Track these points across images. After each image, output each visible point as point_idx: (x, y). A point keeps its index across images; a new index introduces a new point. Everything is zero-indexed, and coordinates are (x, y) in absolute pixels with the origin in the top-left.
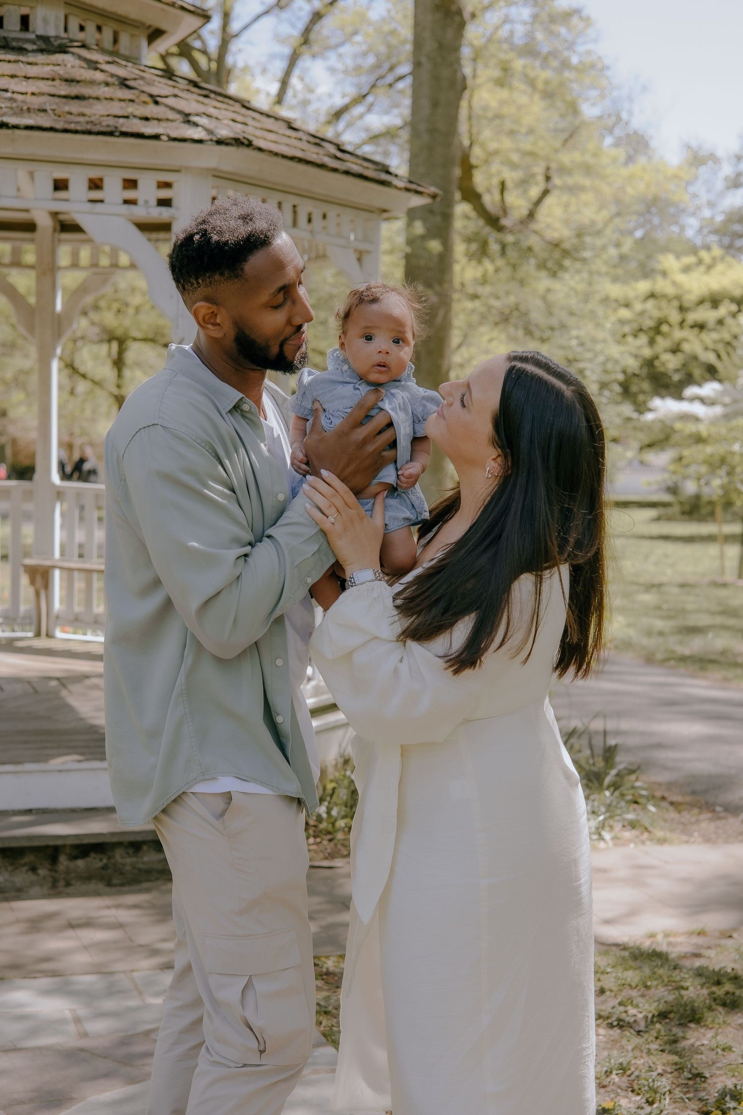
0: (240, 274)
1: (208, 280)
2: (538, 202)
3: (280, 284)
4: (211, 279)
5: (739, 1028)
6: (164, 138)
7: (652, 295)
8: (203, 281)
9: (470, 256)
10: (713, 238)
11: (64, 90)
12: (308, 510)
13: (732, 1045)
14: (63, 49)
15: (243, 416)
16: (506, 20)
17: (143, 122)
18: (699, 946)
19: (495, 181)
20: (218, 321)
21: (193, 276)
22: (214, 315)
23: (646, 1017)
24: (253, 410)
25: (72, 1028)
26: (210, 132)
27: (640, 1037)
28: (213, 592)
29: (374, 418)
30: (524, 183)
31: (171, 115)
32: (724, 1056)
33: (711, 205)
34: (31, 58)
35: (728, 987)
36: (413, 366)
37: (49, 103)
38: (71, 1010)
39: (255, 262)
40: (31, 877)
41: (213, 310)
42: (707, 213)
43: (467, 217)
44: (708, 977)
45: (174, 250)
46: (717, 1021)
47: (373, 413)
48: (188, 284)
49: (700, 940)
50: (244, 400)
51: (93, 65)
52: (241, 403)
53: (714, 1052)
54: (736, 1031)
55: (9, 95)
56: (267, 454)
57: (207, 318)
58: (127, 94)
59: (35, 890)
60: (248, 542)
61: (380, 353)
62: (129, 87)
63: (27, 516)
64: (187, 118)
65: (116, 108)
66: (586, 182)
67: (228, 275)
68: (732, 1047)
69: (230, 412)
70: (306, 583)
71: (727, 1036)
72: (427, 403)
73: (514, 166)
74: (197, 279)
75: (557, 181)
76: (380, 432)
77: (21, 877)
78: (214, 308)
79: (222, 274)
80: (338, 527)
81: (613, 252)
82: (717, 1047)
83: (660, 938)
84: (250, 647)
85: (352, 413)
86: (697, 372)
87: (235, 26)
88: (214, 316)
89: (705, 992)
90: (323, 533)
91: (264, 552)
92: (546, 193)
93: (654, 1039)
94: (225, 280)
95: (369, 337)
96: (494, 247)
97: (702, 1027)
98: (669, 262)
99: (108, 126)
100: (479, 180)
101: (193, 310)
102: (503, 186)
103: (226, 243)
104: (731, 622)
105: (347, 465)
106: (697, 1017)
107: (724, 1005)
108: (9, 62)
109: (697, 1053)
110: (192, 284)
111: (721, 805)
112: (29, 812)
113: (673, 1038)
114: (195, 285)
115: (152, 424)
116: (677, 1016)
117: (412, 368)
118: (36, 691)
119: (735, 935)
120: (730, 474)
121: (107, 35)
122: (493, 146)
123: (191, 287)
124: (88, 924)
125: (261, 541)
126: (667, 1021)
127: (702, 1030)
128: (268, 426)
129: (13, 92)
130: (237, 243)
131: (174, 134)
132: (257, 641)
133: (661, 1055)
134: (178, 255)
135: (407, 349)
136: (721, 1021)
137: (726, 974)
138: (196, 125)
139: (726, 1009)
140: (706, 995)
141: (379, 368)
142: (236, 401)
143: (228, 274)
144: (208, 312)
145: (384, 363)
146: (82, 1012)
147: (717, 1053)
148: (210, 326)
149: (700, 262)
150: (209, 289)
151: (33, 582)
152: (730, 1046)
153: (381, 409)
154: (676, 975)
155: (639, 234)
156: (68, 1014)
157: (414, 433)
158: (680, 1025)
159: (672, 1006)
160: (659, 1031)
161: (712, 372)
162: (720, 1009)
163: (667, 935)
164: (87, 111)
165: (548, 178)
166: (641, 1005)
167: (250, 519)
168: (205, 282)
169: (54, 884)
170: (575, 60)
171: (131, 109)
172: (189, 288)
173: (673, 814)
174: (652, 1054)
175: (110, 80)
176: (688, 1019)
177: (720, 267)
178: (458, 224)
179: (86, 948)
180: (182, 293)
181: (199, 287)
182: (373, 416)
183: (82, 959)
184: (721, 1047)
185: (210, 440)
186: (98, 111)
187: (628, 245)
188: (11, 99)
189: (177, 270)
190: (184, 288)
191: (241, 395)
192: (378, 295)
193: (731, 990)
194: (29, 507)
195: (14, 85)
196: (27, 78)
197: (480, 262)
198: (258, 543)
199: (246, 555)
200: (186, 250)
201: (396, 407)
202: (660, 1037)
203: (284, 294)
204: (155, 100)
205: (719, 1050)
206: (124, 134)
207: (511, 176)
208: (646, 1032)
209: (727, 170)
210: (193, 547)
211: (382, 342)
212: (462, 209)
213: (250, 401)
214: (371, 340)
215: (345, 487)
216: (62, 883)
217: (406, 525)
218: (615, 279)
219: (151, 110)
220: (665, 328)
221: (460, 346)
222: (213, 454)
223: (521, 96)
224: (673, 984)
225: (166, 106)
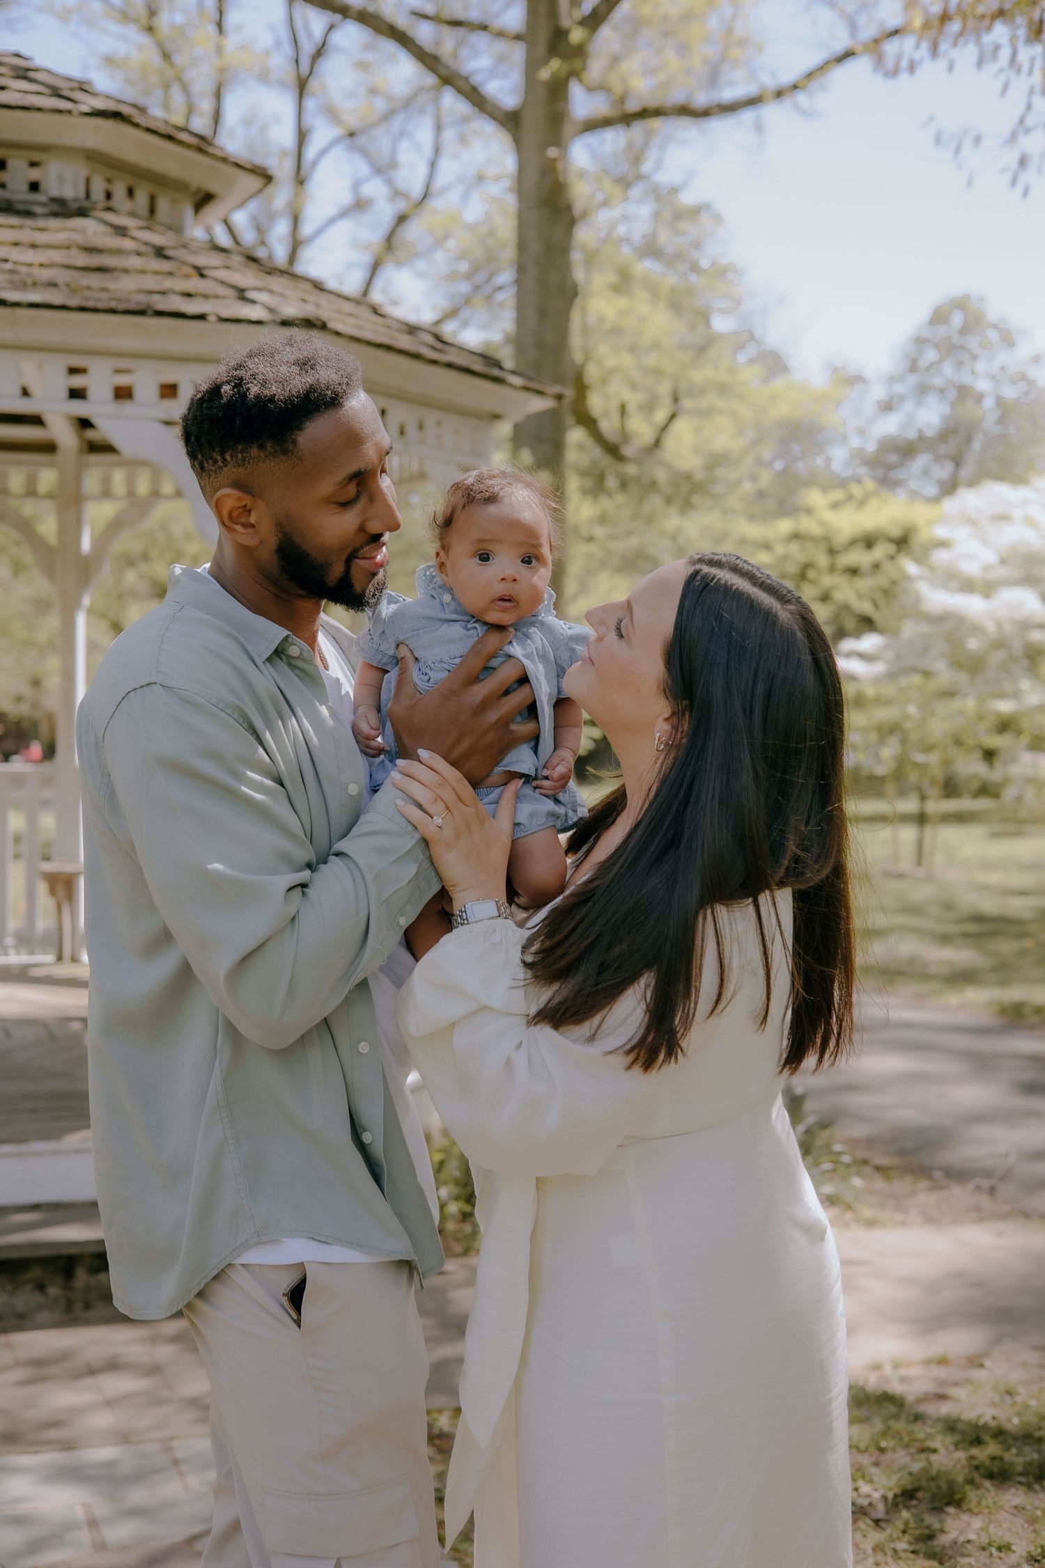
0: (291, 448)
1: (240, 455)
2: (665, 428)
3: (352, 468)
4: (245, 455)
5: (1015, 1511)
6: (212, 318)
7: (796, 536)
8: (232, 457)
9: (585, 492)
10: (862, 471)
11: (82, 260)
12: (399, 808)
13: (1011, 1541)
14: (82, 213)
15: (291, 666)
16: (625, 218)
17: (187, 299)
18: (942, 1383)
19: (614, 406)
20: (252, 520)
21: (217, 449)
22: (247, 510)
23: (885, 1498)
24: (306, 654)
25: (84, 1535)
26: (271, 310)
27: (878, 1529)
28: (252, 944)
29: (496, 671)
30: (648, 408)
31: (221, 290)
32: (1001, 1558)
33: (861, 432)
34: (41, 223)
35: (992, 1448)
36: (553, 592)
37: (61, 276)
38: (86, 1506)
39: (314, 432)
40: (38, 1298)
41: (245, 503)
42: (855, 442)
43: (581, 448)
44: (963, 1433)
45: (189, 409)
46: (984, 1503)
47: (495, 662)
48: (209, 462)
49: (941, 1372)
50: (290, 640)
51: (121, 231)
52: (286, 644)
53: (987, 1553)
54: (1012, 1518)
55: (8, 266)
56: (330, 722)
57: (235, 514)
58: (164, 266)
59: (43, 1316)
60: (306, 862)
61: (504, 581)
62: (166, 257)
63: (46, 804)
64: (241, 295)
65: (150, 282)
66: (720, 403)
67: (271, 450)
68: (1012, 1544)
69: (269, 660)
70: (398, 925)
71: (1000, 1525)
72: (575, 646)
73: (634, 386)
74: (223, 454)
75: (687, 403)
76: (507, 693)
77: (24, 1299)
78: (247, 500)
79: (262, 447)
80: (448, 832)
81: (748, 486)
82: (989, 1544)
83: (888, 1370)
84: (317, 1026)
85: (461, 664)
86: (850, 624)
87: (307, 229)
88: (247, 513)
89: (960, 1455)
90: (425, 842)
91: (332, 876)
92: (673, 417)
93: (901, 1535)
94: (266, 456)
95: (485, 556)
96: (611, 482)
97: (964, 1512)
98: (815, 498)
99: (138, 303)
100: (596, 403)
101: (214, 501)
102: (623, 410)
103: (271, 399)
104: (916, 922)
105: (457, 742)
106: (957, 1496)
107: (990, 1476)
108: (12, 227)
109: (963, 1555)
110: (215, 462)
111: (941, 1169)
112: (35, 1207)
113: (926, 1532)
114: (220, 463)
115: (147, 682)
116: (928, 1495)
117: (551, 596)
118: (52, 1037)
119: (988, 1363)
120: (904, 742)
121: (142, 197)
122: (610, 362)
123: (213, 465)
124: (113, 1366)
125: (325, 862)
126: (914, 1502)
127: (965, 1517)
128: (331, 678)
129: (15, 263)
130: (288, 401)
131: (226, 313)
132: (328, 1016)
133: (914, 1560)
134: (196, 416)
135: (543, 571)
136: (990, 1502)
137: (985, 1427)
138: (253, 302)
139: (995, 1482)
140: (964, 1461)
141: (501, 603)
142: (277, 641)
143: (271, 447)
144: (237, 505)
145: (510, 595)
146: (101, 1509)
147: (991, 1555)
148: (239, 528)
149: (850, 497)
150: (241, 469)
151: (53, 892)
152: (1008, 1543)
153: (510, 657)
154: (920, 1431)
155: (779, 465)
156: (80, 1513)
157: (559, 692)
158: (934, 1509)
159: (919, 1480)
160: (906, 1523)
161: (867, 624)
162: (987, 1484)
163: (897, 1366)
164: (111, 285)
165: (676, 400)
166: (876, 1479)
167: (307, 826)
168: (234, 459)
169: (69, 1306)
170: (704, 263)
171: (168, 284)
172: (211, 467)
173: (879, 1184)
174: (900, 1558)
175: (143, 249)
176: (945, 1501)
177: (873, 503)
178: (572, 456)
179: (109, 1403)
180: (199, 476)
181: (226, 466)
182: (494, 669)
183: (103, 1420)
184: (996, 1545)
185: (241, 705)
186: (126, 287)
187: (766, 478)
188: (12, 272)
189: (193, 439)
190: (202, 468)
191: (286, 632)
192: (496, 489)
193: (999, 1453)
194: (48, 794)
195: (16, 255)
196: (34, 246)
197: (596, 498)
198: (321, 866)
199: (304, 886)
200: (209, 408)
201: (532, 653)
202: (910, 1531)
203: (358, 485)
204: (200, 272)
205: (993, 1550)
206: (160, 314)
207: (633, 399)
208: (887, 1521)
209: (878, 392)
210: (217, 872)
211: (505, 564)
212: (576, 436)
213: (299, 640)
214: (488, 560)
215: (457, 772)
216: (79, 1306)
217: (550, 824)
218: (752, 517)
219: (195, 284)
220: (811, 574)
221: (576, 596)
222: (245, 725)
223: (642, 304)
224: (917, 1444)
225: (216, 280)
